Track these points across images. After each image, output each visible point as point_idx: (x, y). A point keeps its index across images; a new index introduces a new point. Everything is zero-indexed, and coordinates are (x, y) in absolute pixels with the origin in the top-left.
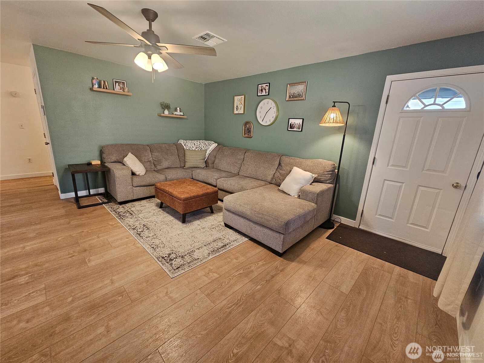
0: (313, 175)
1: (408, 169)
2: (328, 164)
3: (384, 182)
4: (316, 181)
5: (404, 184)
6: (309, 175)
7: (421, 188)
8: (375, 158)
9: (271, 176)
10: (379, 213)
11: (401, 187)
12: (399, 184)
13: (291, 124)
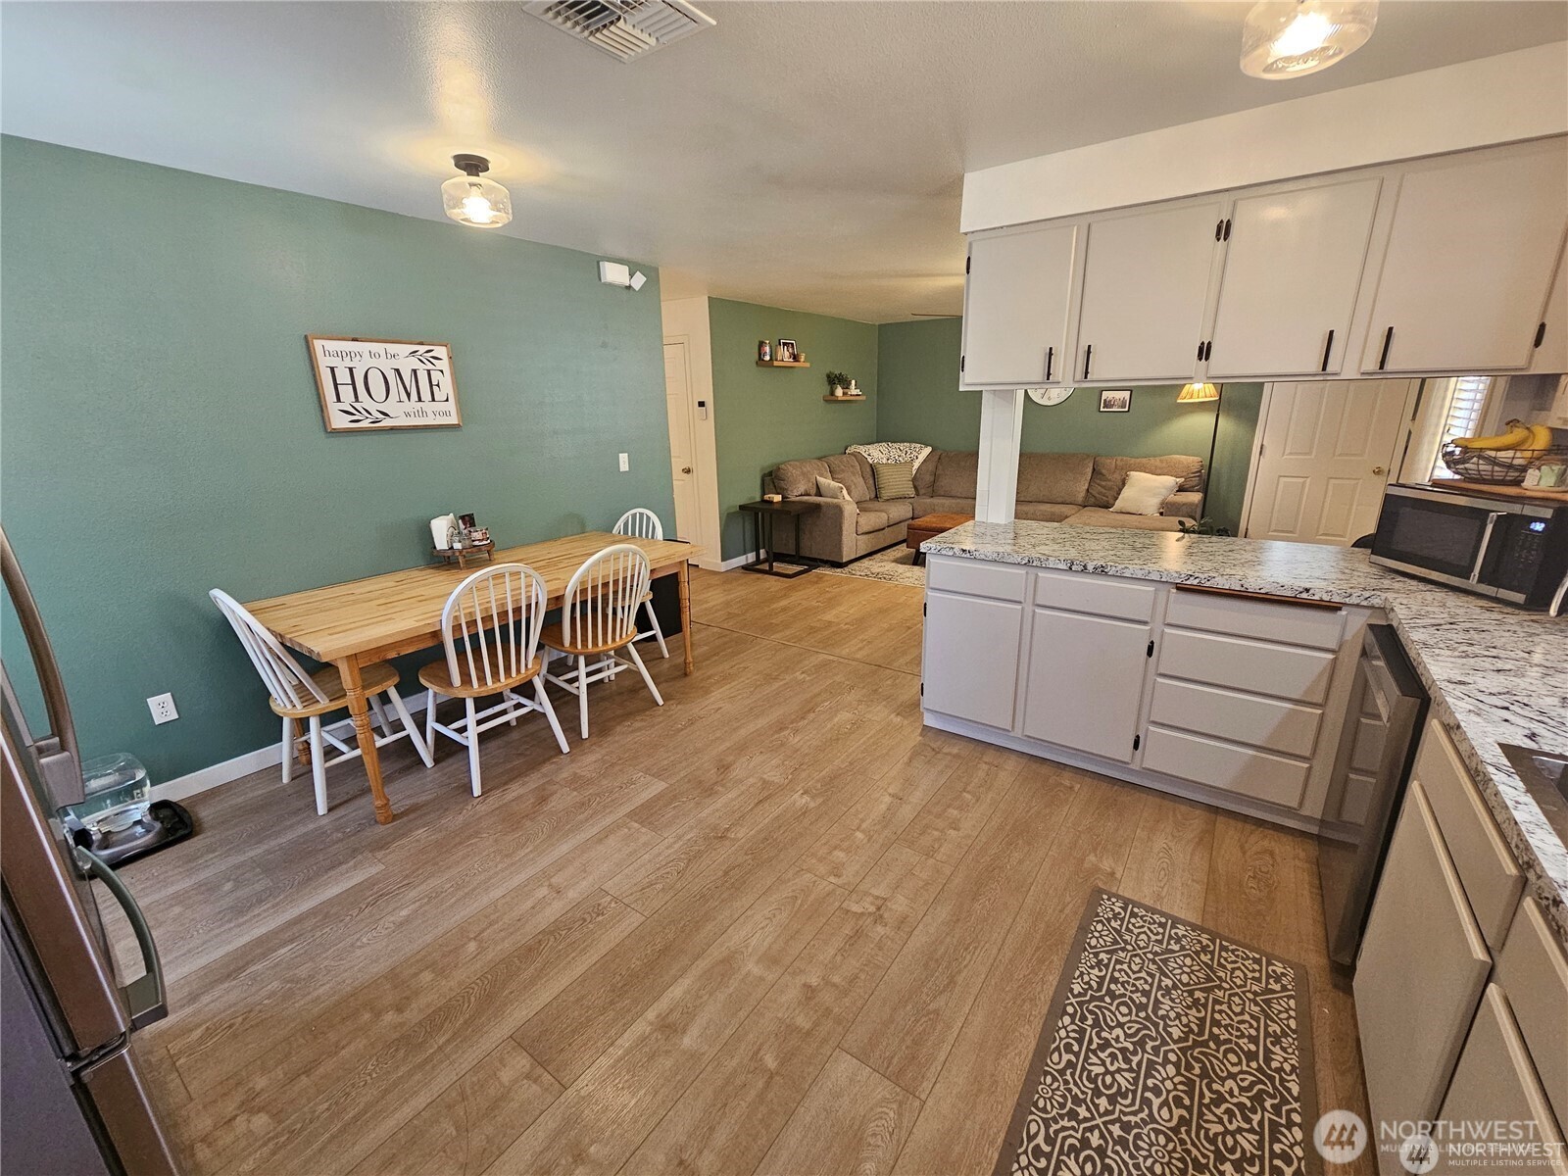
0: (1178, 480)
1: (1313, 457)
2: (1192, 461)
3: (1278, 480)
4: (1181, 489)
5: (1309, 480)
6: (1170, 481)
7: (1332, 481)
8: (1262, 445)
9: (1083, 494)
10: (1273, 527)
11: (1304, 482)
12: (1302, 480)
13: (1105, 400)
